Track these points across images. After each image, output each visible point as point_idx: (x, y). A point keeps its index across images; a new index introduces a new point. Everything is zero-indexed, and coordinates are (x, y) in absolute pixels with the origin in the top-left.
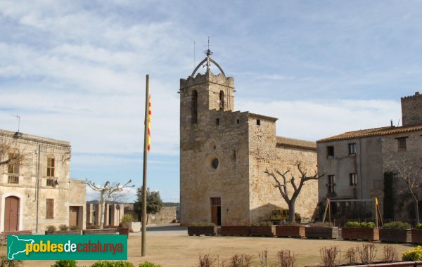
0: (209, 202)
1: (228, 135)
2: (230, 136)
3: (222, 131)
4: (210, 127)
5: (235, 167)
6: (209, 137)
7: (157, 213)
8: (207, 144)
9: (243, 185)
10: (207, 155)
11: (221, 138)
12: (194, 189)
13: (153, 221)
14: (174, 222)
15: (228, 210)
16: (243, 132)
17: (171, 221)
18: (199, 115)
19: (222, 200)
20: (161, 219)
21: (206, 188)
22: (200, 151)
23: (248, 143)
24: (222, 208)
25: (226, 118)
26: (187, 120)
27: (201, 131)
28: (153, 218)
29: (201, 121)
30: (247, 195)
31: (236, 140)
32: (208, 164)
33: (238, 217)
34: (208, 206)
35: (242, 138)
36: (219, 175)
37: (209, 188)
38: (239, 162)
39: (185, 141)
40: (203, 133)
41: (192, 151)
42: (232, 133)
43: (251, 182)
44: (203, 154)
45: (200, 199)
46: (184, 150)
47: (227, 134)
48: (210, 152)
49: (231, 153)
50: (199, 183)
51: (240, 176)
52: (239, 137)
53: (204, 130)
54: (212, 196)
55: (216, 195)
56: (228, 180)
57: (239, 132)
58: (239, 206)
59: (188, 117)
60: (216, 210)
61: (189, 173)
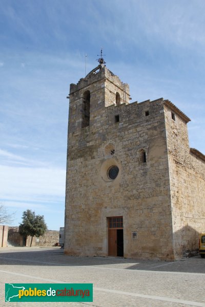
0: (105, 224)
1: (132, 133)
2: (137, 133)
3: (124, 129)
4: (107, 127)
5: (145, 173)
6: (104, 139)
7: (41, 236)
8: (103, 149)
9: (160, 198)
10: (102, 161)
11: (122, 138)
12: (83, 207)
13: (37, 244)
14: (56, 245)
15: (134, 235)
16: (156, 124)
17: (53, 244)
18: (92, 116)
19: (124, 221)
20: (45, 242)
21: (101, 204)
22: (93, 158)
23: (165, 138)
24: (125, 233)
25: (129, 113)
26: (76, 124)
27: (95, 133)
28: (38, 240)
29: (95, 121)
30: (167, 213)
31: (146, 137)
32: (103, 173)
33: (151, 245)
34: (103, 228)
35: (155, 132)
36: (121, 186)
37: (105, 205)
38: (152, 166)
39: (74, 148)
40: (96, 136)
41: (82, 159)
42: (139, 129)
43: (172, 193)
44: (97, 161)
45: (92, 219)
46: (72, 159)
47: (131, 131)
48: (106, 158)
49: (139, 155)
50: (91, 198)
51: (154, 185)
52: (150, 132)
53: (98, 132)
54: (109, 216)
55: (115, 213)
56: (135, 192)
57: (150, 126)
58: (153, 229)
59: (77, 121)
60: (115, 234)
61: (78, 185)
